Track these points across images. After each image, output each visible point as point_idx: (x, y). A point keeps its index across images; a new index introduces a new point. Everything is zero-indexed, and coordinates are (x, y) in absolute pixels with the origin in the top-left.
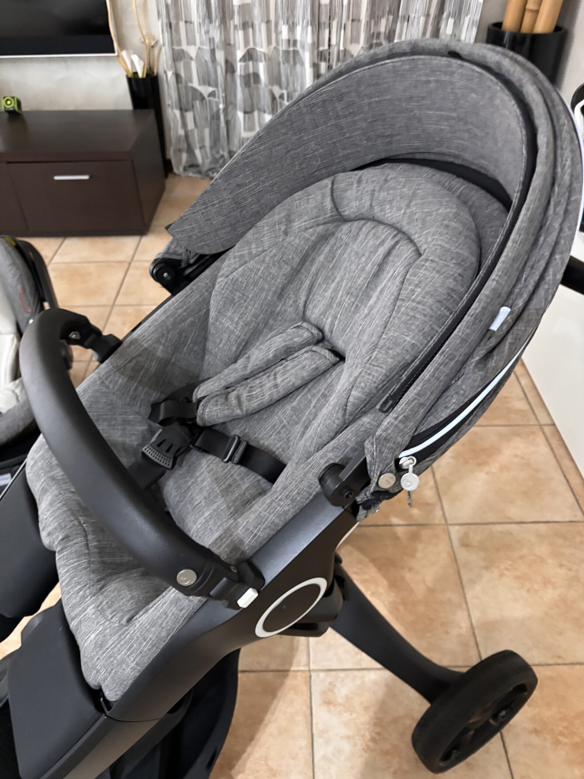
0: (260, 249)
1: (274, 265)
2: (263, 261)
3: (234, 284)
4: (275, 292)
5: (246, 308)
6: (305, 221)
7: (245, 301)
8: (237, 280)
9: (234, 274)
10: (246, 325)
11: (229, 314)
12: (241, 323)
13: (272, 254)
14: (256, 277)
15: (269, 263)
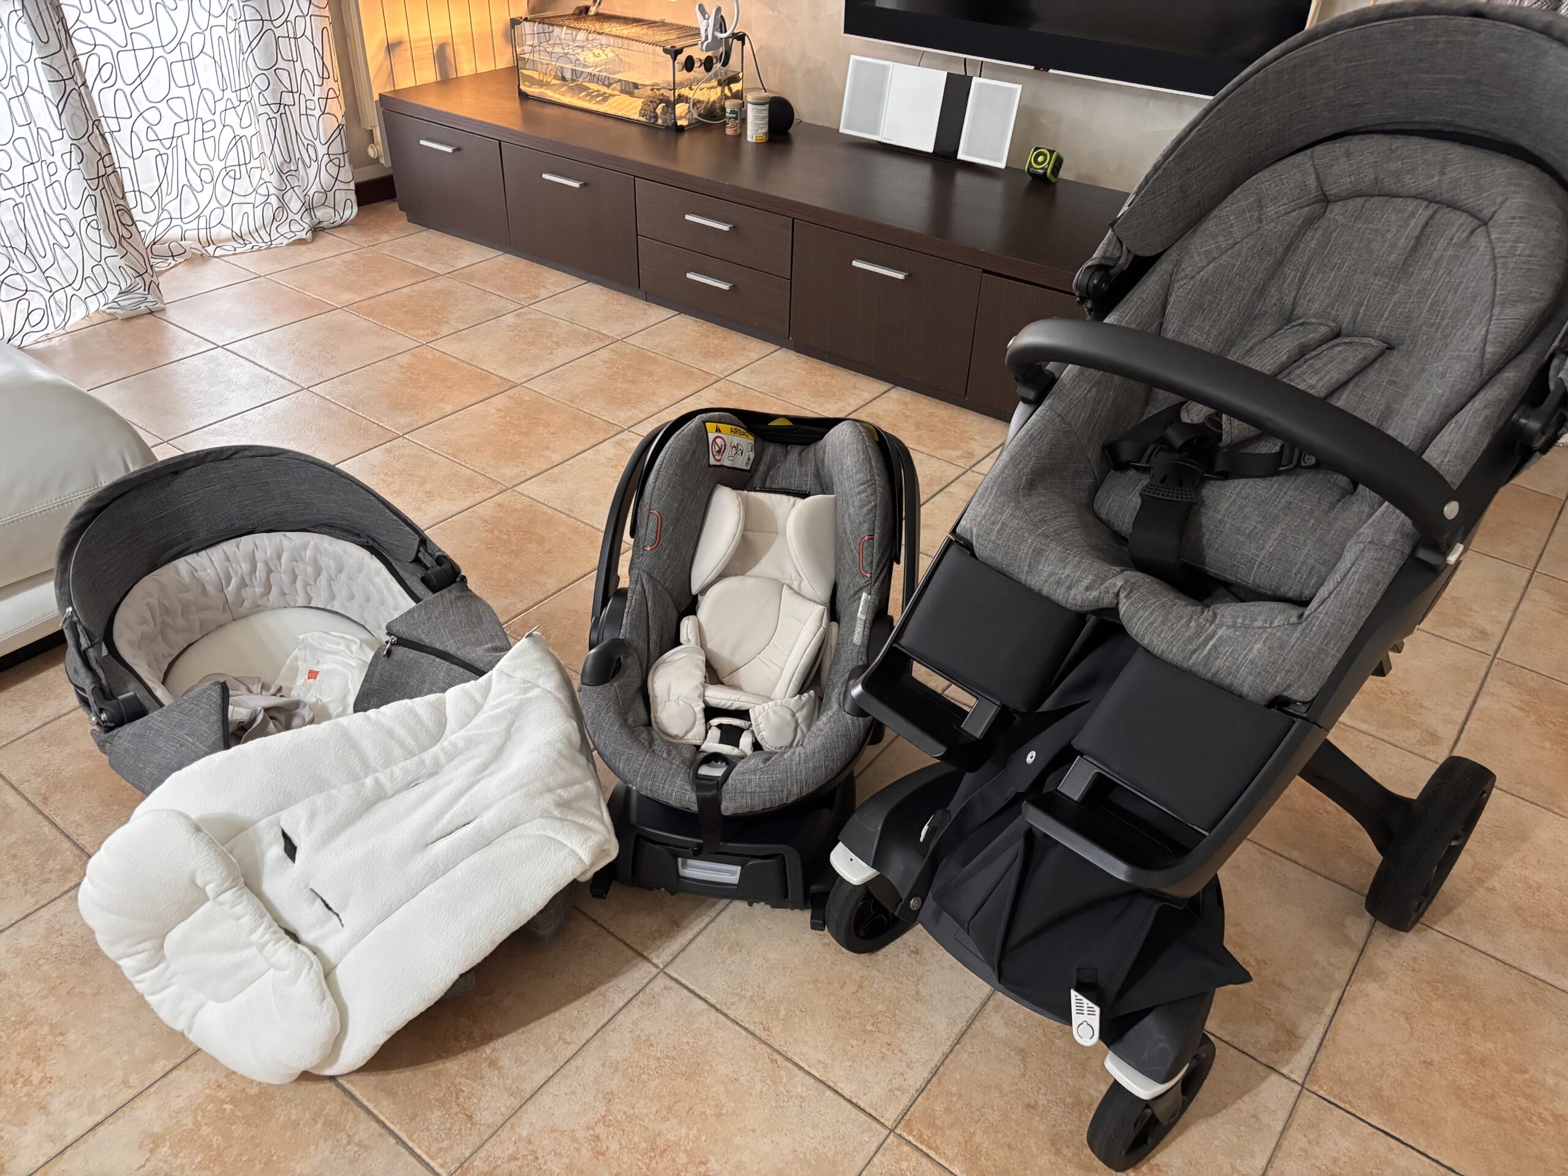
0: (1231, 242)
1: (1253, 257)
2: (1239, 254)
3: (1203, 286)
4: (1255, 289)
5: (1220, 313)
6: (1284, 204)
7: (1218, 304)
8: (1207, 280)
9: (1202, 273)
10: (1220, 334)
11: (1197, 323)
12: (1214, 332)
13: (1249, 245)
14: (1231, 274)
15: (1247, 257)
